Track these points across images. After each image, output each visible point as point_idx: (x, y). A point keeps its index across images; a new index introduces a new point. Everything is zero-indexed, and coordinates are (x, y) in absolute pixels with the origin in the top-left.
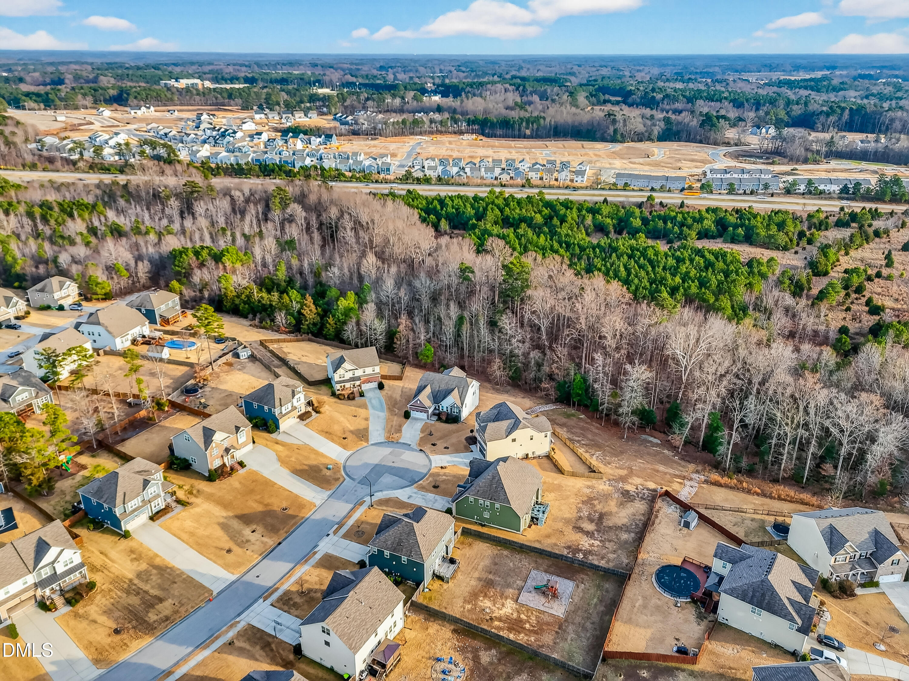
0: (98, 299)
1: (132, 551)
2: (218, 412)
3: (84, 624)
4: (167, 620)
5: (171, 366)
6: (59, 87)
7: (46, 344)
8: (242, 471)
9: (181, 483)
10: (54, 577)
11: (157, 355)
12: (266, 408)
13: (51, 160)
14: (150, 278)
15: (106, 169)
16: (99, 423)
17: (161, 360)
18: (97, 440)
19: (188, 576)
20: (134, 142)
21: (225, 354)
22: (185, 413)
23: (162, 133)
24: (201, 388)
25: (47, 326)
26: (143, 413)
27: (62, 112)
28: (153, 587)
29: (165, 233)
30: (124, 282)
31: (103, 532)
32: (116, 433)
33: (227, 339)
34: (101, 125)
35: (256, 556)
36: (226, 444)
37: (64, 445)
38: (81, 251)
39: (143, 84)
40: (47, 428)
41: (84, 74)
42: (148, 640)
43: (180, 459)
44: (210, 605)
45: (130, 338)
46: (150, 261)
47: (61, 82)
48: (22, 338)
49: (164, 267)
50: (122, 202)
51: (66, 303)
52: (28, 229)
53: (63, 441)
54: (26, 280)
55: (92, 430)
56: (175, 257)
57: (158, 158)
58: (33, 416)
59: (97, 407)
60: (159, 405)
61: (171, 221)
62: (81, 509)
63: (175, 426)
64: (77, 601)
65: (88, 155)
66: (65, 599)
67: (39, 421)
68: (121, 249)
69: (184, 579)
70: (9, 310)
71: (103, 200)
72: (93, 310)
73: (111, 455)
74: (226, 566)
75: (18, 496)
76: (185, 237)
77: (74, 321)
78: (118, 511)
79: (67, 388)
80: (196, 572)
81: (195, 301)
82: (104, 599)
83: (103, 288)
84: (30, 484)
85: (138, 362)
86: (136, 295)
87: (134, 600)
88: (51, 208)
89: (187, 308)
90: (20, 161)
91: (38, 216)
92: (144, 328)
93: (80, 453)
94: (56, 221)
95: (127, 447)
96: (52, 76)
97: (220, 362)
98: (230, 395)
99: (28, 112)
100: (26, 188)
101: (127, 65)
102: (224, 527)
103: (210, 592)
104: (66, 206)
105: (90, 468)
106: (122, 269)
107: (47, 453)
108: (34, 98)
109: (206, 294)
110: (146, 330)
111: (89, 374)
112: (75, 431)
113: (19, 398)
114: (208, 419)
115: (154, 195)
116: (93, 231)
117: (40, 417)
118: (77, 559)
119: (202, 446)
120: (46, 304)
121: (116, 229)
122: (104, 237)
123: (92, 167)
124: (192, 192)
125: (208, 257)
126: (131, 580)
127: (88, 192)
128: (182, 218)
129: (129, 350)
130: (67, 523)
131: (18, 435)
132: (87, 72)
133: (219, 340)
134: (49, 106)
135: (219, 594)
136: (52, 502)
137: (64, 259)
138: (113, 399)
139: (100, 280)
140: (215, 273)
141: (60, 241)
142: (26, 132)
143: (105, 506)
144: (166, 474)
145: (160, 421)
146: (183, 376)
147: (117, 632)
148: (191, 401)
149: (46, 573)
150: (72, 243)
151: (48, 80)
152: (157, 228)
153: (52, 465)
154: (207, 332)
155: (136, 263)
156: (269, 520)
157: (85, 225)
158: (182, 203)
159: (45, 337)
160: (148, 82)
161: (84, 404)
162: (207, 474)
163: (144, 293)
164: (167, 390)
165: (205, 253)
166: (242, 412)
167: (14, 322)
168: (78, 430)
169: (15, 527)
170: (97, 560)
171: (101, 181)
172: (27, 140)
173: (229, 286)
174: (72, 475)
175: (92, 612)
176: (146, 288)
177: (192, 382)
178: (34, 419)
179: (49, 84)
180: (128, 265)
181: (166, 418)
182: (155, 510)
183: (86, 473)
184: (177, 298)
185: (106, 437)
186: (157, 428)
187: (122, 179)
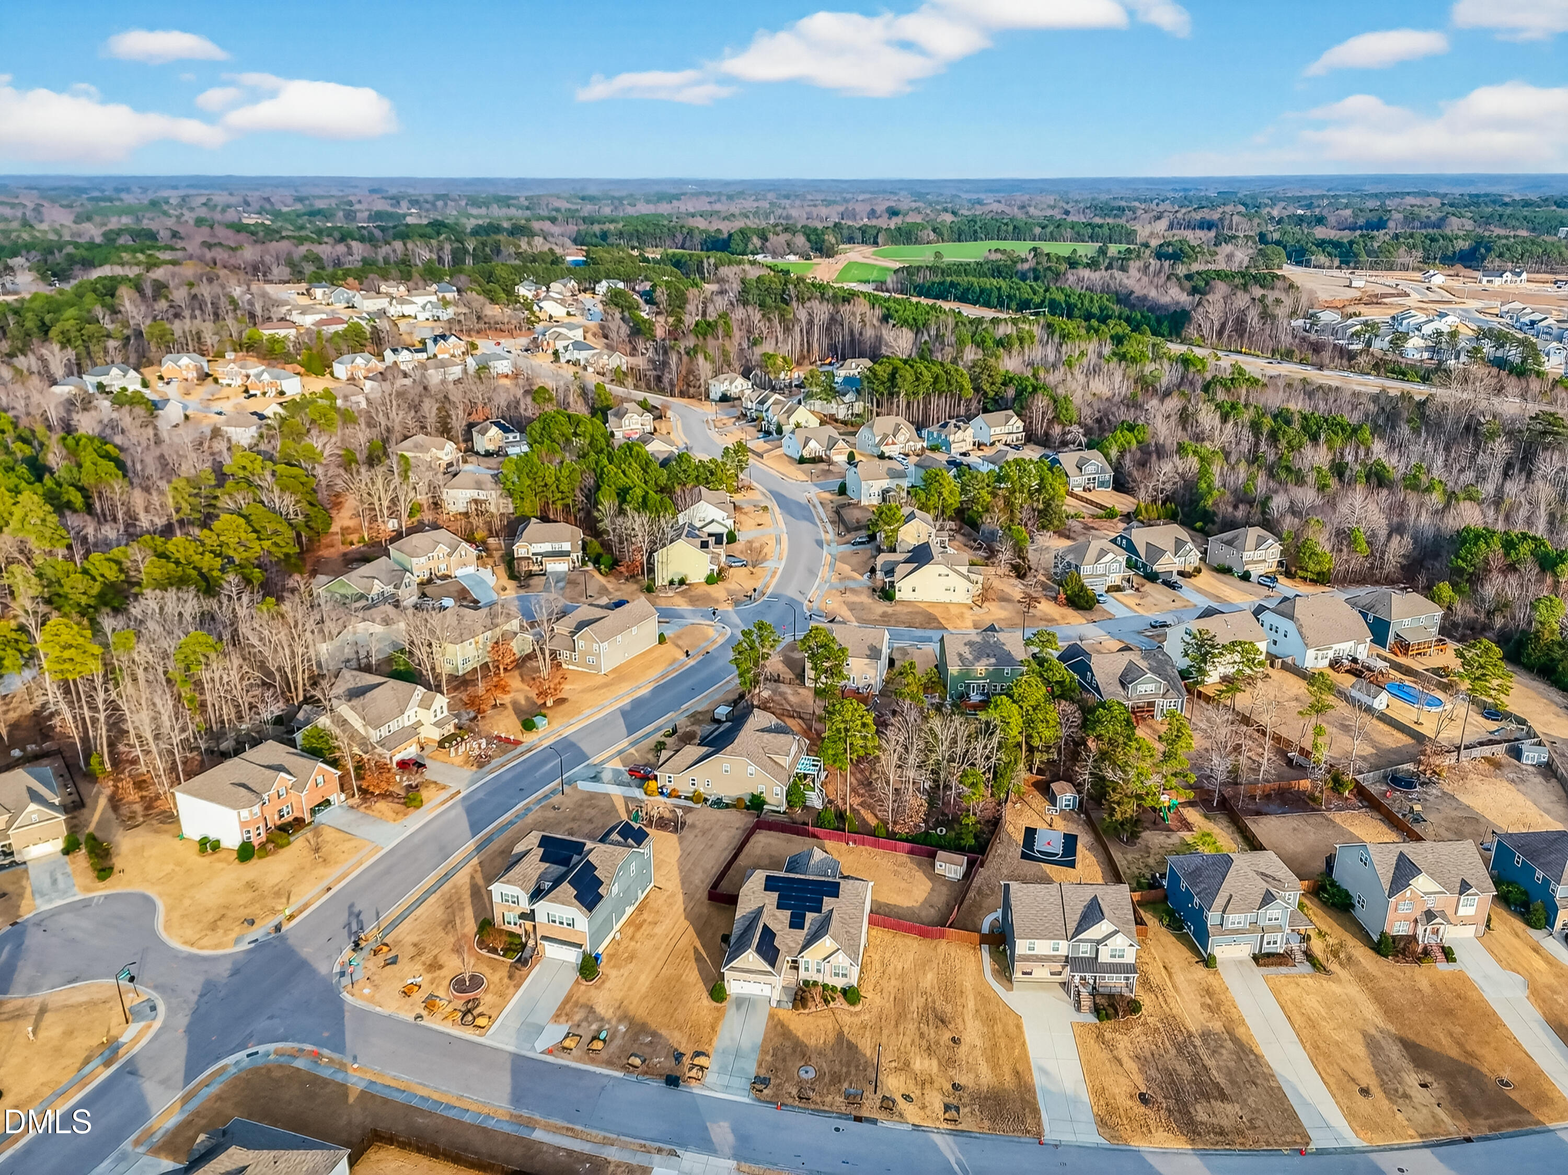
0: (1304, 579)
1: (1209, 992)
2: (1439, 839)
3: (1104, 1055)
4: (1221, 1134)
5: (1382, 726)
6: (1375, 233)
7: (1204, 624)
8: (1443, 967)
9: (1324, 928)
10: (1091, 964)
11: (1365, 699)
12: (1539, 874)
13: (1317, 348)
14: (1403, 567)
15: (1401, 373)
16: (1234, 772)
17: (1369, 710)
18: (1221, 795)
19: (1280, 1088)
20: (1466, 332)
21: (1491, 742)
22: (1376, 815)
23: (1526, 320)
24: (1422, 784)
25: (1217, 598)
26: (1305, 784)
27: (1363, 272)
28: (1219, 1069)
29: (1462, 496)
30: (1357, 561)
31: (1179, 938)
32: (1253, 797)
33: (1507, 716)
34: (1419, 297)
35: (1411, 1132)
36: (1431, 903)
37: (1174, 782)
38: (1307, 496)
39: (1524, 233)
40: (1160, 747)
41: (1424, 212)
42: (1180, 1144)
43: (1338, 887)
44: (1298, 1159)
45: (1331, 654)
46: (1415, 540)
47: (1380, 224)
48: (1178, 604)
49: (1436, 555)
50: (1405, 430)
51: (1256, 571)
52: (1245, 447)
53: (1175, 775)
54: (1214, 522)
55: (1221, 775)
56: (1464, 542)
57: (1500, 363)
58: (1149, 721)
59: (1240, 746)
60: (1337, 782)
61: (1482, 476)
62: (1162, 886)
63: (1351, 829)
64: (1108, 1017)
65: (1379, 345)
66: (1095, 1004)
67: (1154, 730)
68: (1372, 507)
69: (1271, 1088)
70: (1176, 560)
71: (1375, 422)
72: (1290, 594)
73: (1233, 828)
74: (1350, 1115)
75: (1091, 825)
76: (1497, 511)
77: (1257, 601)
78: (1212, 917)
79: (1208, 699)
80: (1295, 1089)
81: (1472, 629)
82: (1143, 1038)
83: (1319, 563)
84: (1111, 815)
85: (1330, 699)
86: (1370, 588)
87: (1185, 1070)
88: (1288, 422)
89: (1451, 637)
90: (1271, 344)
91: (1265, 431)
92: (1361, 648)
93: (1191, 804)
94: (1289, 442)
95: (1262, 827)
96: (1370, 215)
97: (1477, 752)
98: (1474, 819)
99: (1312, 270)
100: (1265, 385)
101: (1507, 200)
102: (1372, 1045)
103: (1307, 1139)
104: (1311, 423)
105: (1197, 833)
106: (1362, 539)
107: (1148, 783)
108: (1329, 249)
109: (1499, 622)
110: (1364, 651)
111: (1249, 689)
112: (1195, 767)
113: (1142, 688)
114: (1414, 844)
115: (1467, 427)
116: (1339, 469)
117: (1158, 727)
118: (1130, 957)
119: (1386, 887)
120: (1227, 563)
121: (1377, 474)
122: (1353, 481)
123: (1380, 367)
124: (1544, 433)
125: (1530, 558)
126: (1190, 1035)
127: (1354, 407)
128: (1506, 475)
129: (1321, 674)
130: (1137, 896)
131: (1121, 740)
132: (1430, 209)
133: (1492, 713)
134: (1347, 263)
135: (1321, 1152)
136: (1129, 857)
137: (1279, 502)
138: (1269, 743)
139: (1319, 550)
140: (1532, 588)
141: (1283, 475)
142: (1297, 301)
143: (1197, 900)
144: (1306, 902)
145: (1329, 809)
146: (1396, 751)
147: (1144, 1099)
148: (1395, 800)
149: (1085, 951)
150: (1300, 481)
151: (1361, 221)
152: (1451, 484)
153: (1149, 802)
154: (1473, 690)
155: (1390, 536)
156: (1463, 1084)
157: (1330, 457)
158: (1517, 449)
159: (1208, 613)
160: (1534, 229)
161: (1224, 732)
162: (1375, 938)
163: (1384, 589)
164: (1359, 763)
165: (1525, 549)
166: (1486, 862)
167: (1175, 578)
168: (1201, 768)
169: (1072, 864)
170: (1157, 975)
171: (1384, 390)
172: (1293, 314)
173: (1552, 620)
174: (1169, 829)
175: (1121, 1046)
176: (1390, 581)
177: (1410, 767)
178: (1150, 727)
179: (1361, 228)
180: (1374, 535)
181: (1340, 809)
182: (1266, 949)
183: (1188, 836)
184: (1439, 613)
185: (1236, 796)
186: (1320, 819)
187: (1419, 391)
